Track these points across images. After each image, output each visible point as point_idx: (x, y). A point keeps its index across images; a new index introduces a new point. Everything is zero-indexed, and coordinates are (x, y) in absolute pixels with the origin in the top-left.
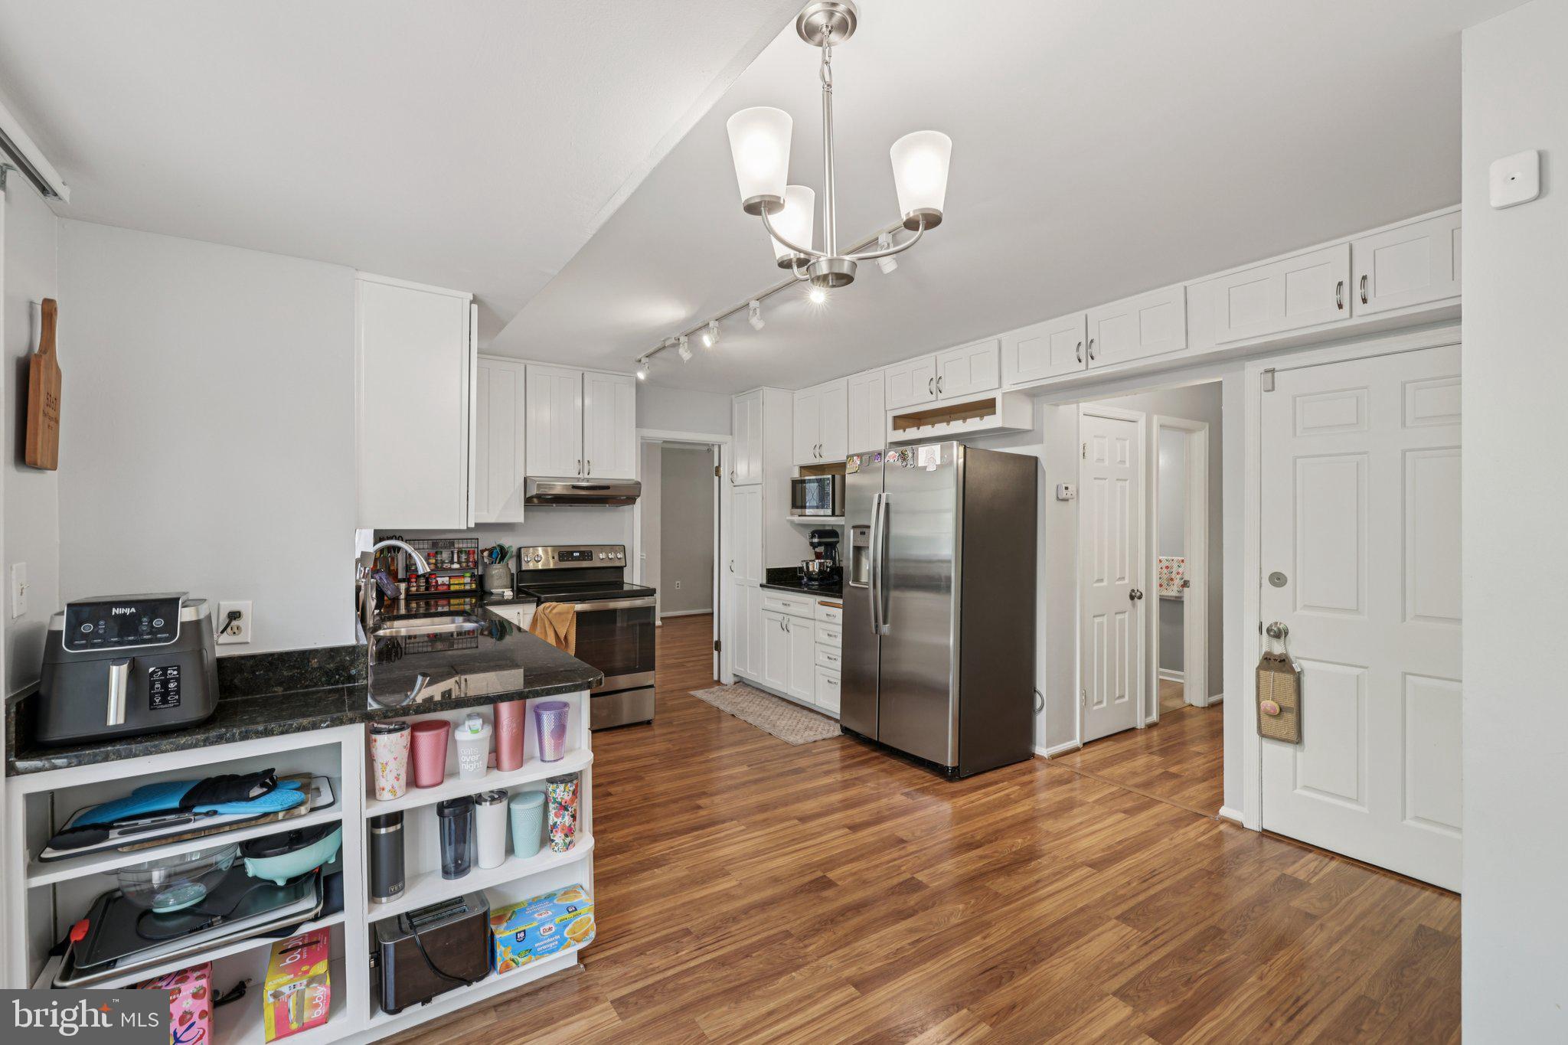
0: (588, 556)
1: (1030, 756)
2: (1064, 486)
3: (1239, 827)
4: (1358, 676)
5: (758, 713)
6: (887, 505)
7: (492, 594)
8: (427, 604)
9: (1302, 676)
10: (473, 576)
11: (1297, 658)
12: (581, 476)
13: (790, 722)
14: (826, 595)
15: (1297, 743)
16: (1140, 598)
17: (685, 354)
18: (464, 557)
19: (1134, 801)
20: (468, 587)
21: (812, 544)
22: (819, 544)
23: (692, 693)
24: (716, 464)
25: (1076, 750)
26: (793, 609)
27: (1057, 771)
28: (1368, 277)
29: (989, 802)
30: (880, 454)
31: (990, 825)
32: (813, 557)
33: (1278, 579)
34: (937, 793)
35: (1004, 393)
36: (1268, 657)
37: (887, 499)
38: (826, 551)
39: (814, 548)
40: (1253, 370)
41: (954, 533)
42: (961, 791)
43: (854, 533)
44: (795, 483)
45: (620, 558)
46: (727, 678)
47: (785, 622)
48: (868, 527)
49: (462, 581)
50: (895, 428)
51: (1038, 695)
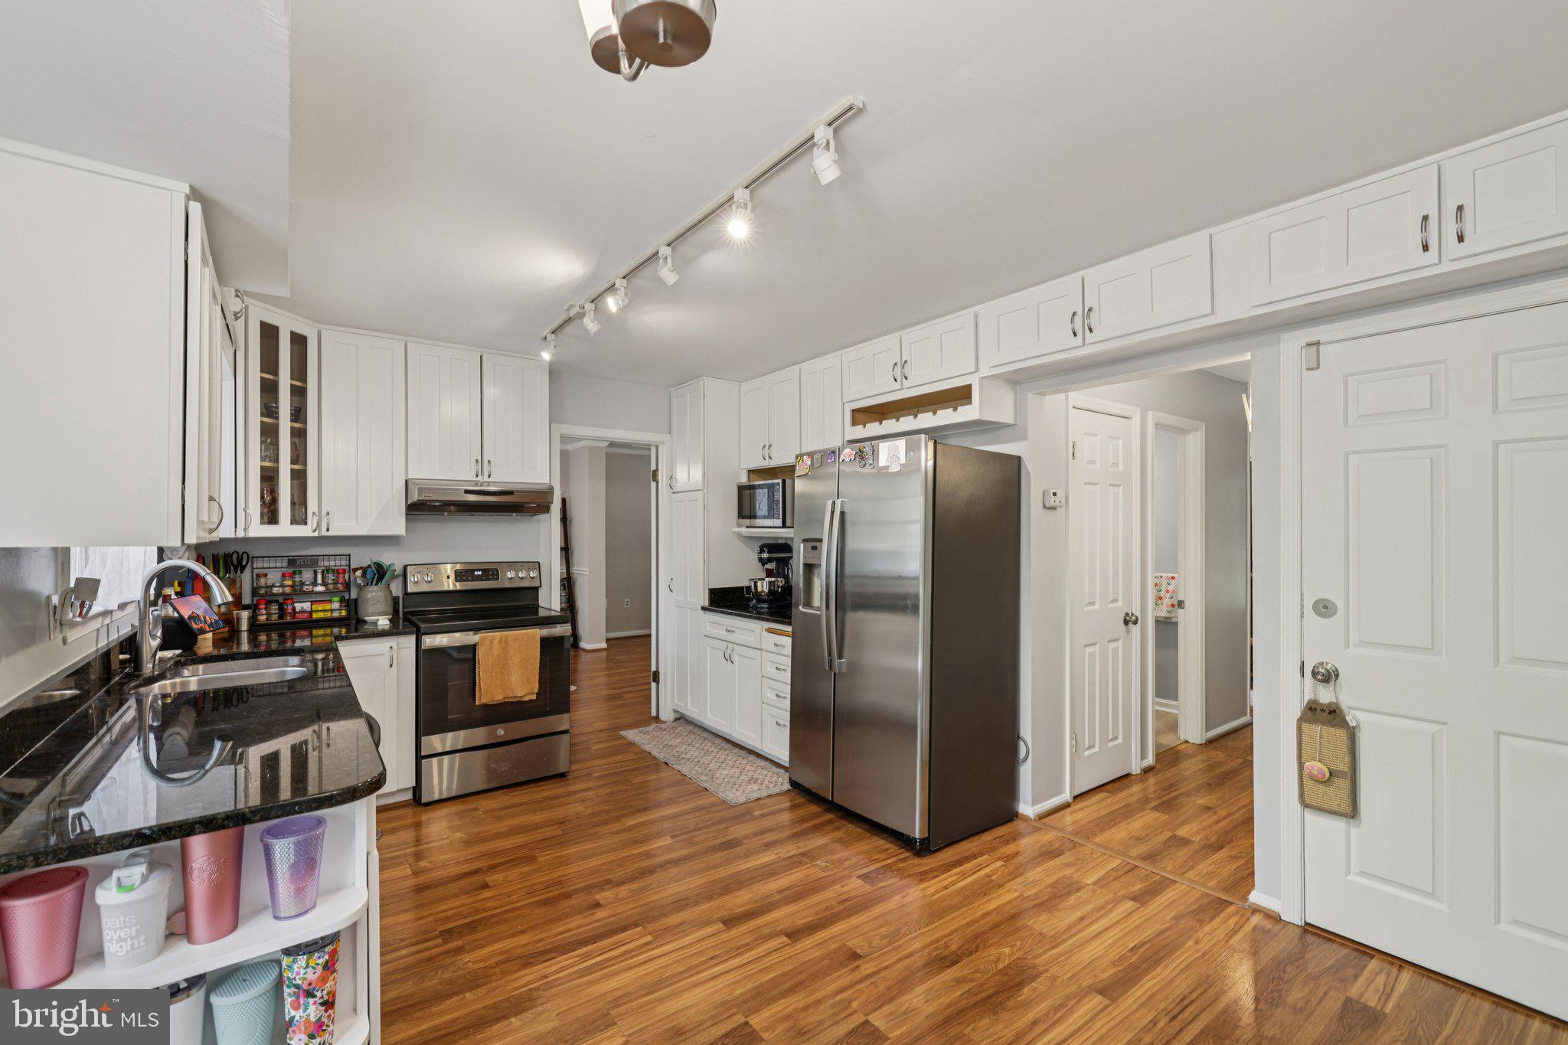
0: (493, 575)
1: (1012, 815)
2: (1052, 491)
3: (1274, 918)
4: (1433, 735)
5: (696, 760)
6: (842, 513)
7: (365, 622)
8: (281, 636)
9: (1357, 731)
10: (343, 600)
11: (1349, 708)
12: (480, 478)
13: (732, 771)
14: (774, 621)
15: (1353, 817)
16: (1135, 623)
17: (590, 324)
18: (331, 577)
19: (1142, 882)
20: (336, 614)
21: (761, 560)
22: (770, 560)
23: (623, 733)
24: (653, 467)
25: (1066, 806)
26: (738, 637)
27: (1047, 837)
28: (1465, 207)
29: (965, 887)
30: (833, 452)
31: (968, 924)
32: (764, 575)
33: (1324, 608)
34: (902, 873)
35: (982, 378)
36: (1314, 707)
37: (842, 506)
38: (778, 567)
39: (763, 565)
40: (1292, 343)
41: (922, 546)
42: (932, 870)
43: (805, 547)
44: (741, 489)
45: (533, 578)
46: (667, 715)
47: (729, 651)
48: (820, 540)
49: (328, 607)
50: (854, 423)
51: (1021, 742)
